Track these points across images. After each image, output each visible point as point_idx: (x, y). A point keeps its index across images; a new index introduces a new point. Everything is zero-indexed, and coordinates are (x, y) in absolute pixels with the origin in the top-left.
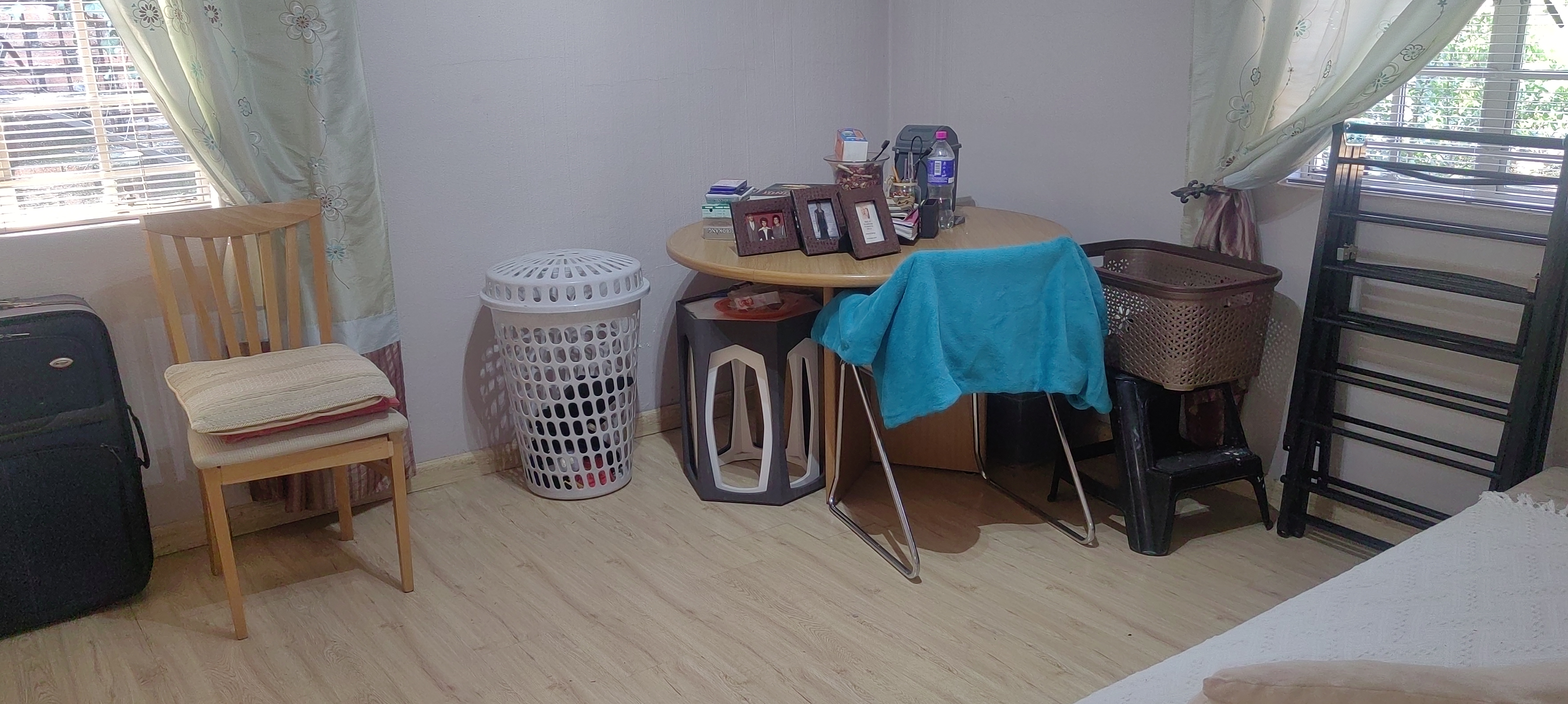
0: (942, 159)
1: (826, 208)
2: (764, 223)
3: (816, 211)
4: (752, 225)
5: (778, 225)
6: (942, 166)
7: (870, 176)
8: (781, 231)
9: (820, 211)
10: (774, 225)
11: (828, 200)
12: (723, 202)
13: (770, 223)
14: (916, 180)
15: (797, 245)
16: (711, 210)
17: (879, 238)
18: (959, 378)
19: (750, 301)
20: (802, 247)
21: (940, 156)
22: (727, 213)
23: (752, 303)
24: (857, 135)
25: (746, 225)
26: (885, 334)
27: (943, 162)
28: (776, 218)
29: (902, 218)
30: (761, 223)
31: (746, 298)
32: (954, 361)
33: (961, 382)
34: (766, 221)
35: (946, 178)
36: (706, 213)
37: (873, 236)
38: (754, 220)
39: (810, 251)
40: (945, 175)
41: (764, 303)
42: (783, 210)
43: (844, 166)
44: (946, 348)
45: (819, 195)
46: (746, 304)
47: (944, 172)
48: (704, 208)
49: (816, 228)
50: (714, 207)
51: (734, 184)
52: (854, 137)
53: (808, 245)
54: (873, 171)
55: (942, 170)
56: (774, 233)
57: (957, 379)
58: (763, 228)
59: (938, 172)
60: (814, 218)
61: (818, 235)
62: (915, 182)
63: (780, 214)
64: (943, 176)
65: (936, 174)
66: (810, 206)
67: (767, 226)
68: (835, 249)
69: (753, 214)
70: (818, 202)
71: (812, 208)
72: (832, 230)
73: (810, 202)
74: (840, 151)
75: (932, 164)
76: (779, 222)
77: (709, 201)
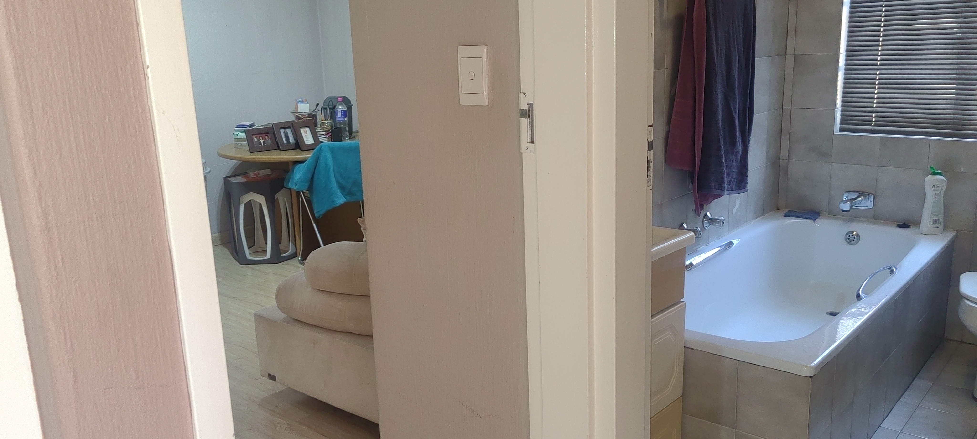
0: (342, 110)
1: (289, 131)
2: (261, 138)
3: (284, 132)
4: (255, 139)
5: (268, 139)
6: (342, 113)
7: (311, 119)
8: (269, 142)
9: (286, 132)
10: (266, 139)
11: (289, 128)
12: (242, 131)
13: (264, 138)
14: (332, 119)
15: (277, 148)
16: (237, 135)
17: (312, 142)
18: (345, 195)
19: (257, 174)
20: (279, 149)
21: (341, 108)
22: (244, 136)
23: (258, 174)
24: (304, 101)
25: (252, 139)
26: (312, 177)
27: (341, 111)
28: (266, 136)
29: (323, 134)
30: (260, 138)
31: (255, 172)
32: (342, 188)
33: (346, 197)
34: (262, 137)
35: (344, 118)
36: (235, 136)
37: (309, 141)
38: (256, 137)
39: (282, 149)
40: (343, 117)
41: (264, 174)
42: (270, 133)
43: (299, 114)
44: (338, 182)
45: (285, 126)
46: (256, 175)
47: (342, 115)
48: (234, 134)
49: (284, 139)
50: (239, 134)
51: (248, 124)
52: (302, 102)
53: (281, 147)
54: (312, 116)
55: (342, 114)
56: (266, 142)
57: (344, 196)
58: (261, 140)
59: (340, 115)
60: (283, 135)
61: (285, 142)
62: (331, 120)
63: (268, 134)
64: (342, 117)
65: (339, 116)
66: (281, 130)
67: (262, 139)
68: (293, 148)
69: (256, 134)
70: (284, 128)
71: (282, 131)
72: (292, 140)
73: (281, 128)
74: (297, 108)
75: (337, 112)
76: (268, 138)
77: (236, 131)
